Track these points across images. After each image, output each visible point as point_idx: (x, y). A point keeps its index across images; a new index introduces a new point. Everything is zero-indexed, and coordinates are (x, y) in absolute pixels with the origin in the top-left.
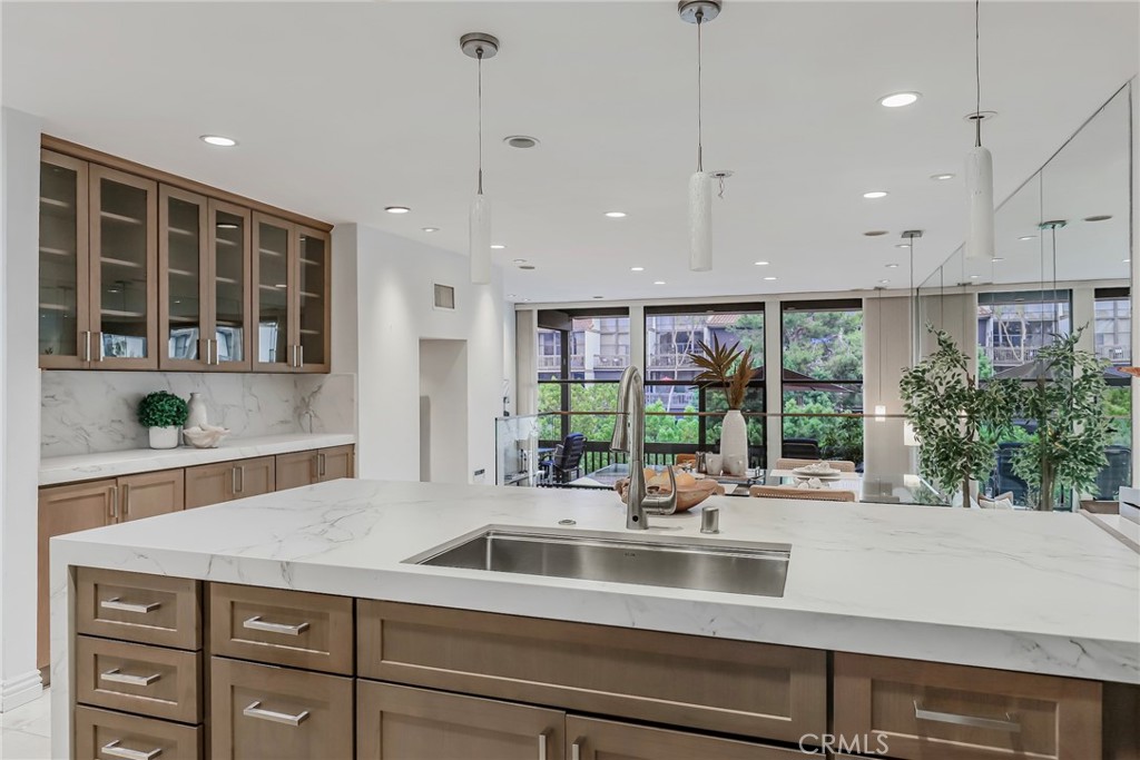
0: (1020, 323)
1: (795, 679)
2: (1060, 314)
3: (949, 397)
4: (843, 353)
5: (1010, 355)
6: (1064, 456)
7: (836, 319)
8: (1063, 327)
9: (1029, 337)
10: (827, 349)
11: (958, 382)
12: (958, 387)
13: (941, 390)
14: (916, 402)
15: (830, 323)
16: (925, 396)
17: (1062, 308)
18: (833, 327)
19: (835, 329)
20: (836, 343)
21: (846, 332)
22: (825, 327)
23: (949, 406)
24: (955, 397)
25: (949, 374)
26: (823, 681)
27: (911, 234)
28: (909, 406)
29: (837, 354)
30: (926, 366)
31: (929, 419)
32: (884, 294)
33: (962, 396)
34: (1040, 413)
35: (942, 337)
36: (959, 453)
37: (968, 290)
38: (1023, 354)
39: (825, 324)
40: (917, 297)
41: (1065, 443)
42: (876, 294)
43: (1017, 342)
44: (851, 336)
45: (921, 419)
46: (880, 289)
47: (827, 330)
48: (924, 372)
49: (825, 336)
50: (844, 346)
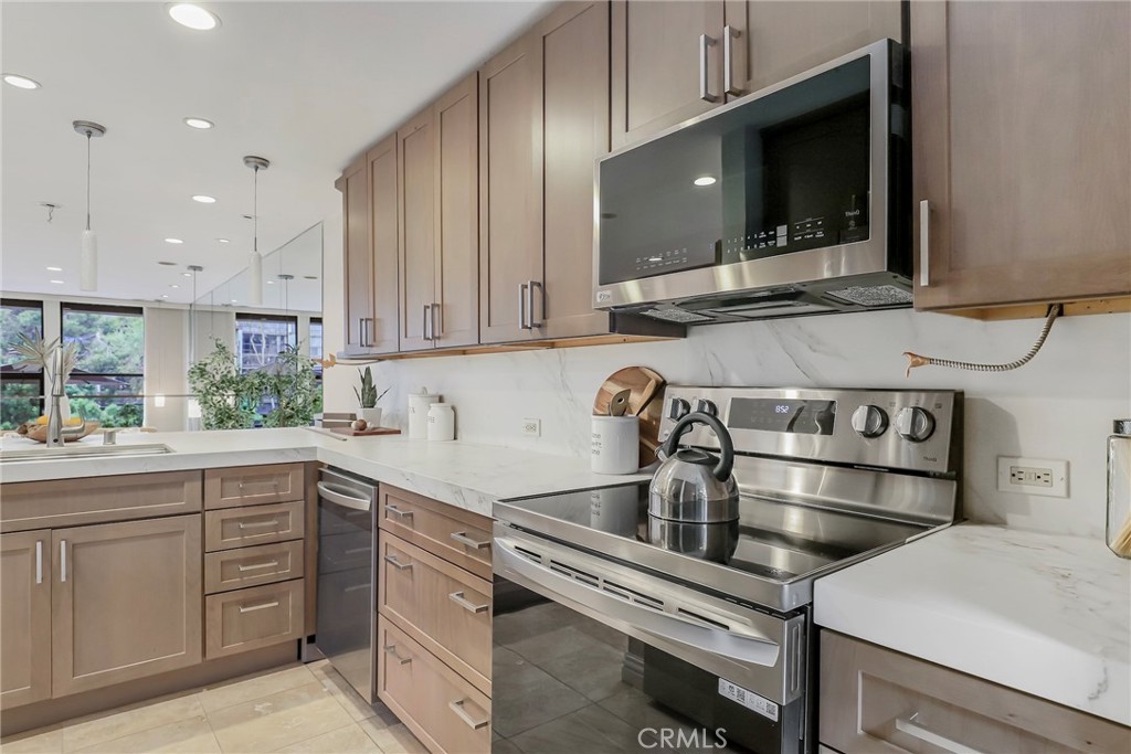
0: (260, 335)
1: (186, 485)
2: (290, 331)
3: (223, 382)
4: (102, 353)
5: (254, 360)
6: (291, 417)
7: (94, 320)
8: (291, 340)
9: (267, 347)
10: (83, 348)
11: (229, 372)
12: (229, 376)
13: (218, 378)
14: (200, 385)
15: (88, 324)
16: (206, 381)
17: (291, 327)
18: (90, 327)
19: (93, 330)
20: (94, 342)
21: (105, 333)
22: (82, 327)
23: (223, 388)
24: (227, 382)
25: (223, 367)
26: (200, 483)
27: (195, 268)
28: (195, 389)
29: (96, 353)
30: (208, 361)
31: (209, 397)
32: (163, 306)
33: (231, 382)
34: (279, 392)
35: (219, 342)
36: (229, 418)
37: (230, 310)
38: (264, 358)
39: (81, 323)
40: (190, 311)
41: (293, 409)
42: (157, 305)
43: (259, 350)
44: (109, 337)
45: (205, 396)
46: (159, 301)
47: (84, 329)
48: (205, 365)
49: (82, 335)
50: (103, 345)
